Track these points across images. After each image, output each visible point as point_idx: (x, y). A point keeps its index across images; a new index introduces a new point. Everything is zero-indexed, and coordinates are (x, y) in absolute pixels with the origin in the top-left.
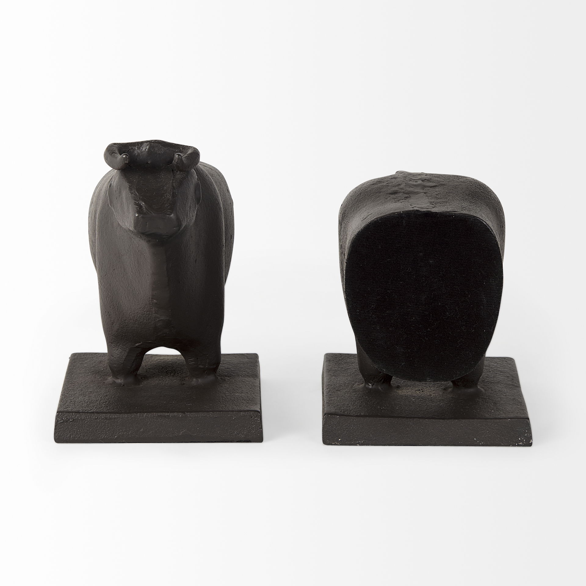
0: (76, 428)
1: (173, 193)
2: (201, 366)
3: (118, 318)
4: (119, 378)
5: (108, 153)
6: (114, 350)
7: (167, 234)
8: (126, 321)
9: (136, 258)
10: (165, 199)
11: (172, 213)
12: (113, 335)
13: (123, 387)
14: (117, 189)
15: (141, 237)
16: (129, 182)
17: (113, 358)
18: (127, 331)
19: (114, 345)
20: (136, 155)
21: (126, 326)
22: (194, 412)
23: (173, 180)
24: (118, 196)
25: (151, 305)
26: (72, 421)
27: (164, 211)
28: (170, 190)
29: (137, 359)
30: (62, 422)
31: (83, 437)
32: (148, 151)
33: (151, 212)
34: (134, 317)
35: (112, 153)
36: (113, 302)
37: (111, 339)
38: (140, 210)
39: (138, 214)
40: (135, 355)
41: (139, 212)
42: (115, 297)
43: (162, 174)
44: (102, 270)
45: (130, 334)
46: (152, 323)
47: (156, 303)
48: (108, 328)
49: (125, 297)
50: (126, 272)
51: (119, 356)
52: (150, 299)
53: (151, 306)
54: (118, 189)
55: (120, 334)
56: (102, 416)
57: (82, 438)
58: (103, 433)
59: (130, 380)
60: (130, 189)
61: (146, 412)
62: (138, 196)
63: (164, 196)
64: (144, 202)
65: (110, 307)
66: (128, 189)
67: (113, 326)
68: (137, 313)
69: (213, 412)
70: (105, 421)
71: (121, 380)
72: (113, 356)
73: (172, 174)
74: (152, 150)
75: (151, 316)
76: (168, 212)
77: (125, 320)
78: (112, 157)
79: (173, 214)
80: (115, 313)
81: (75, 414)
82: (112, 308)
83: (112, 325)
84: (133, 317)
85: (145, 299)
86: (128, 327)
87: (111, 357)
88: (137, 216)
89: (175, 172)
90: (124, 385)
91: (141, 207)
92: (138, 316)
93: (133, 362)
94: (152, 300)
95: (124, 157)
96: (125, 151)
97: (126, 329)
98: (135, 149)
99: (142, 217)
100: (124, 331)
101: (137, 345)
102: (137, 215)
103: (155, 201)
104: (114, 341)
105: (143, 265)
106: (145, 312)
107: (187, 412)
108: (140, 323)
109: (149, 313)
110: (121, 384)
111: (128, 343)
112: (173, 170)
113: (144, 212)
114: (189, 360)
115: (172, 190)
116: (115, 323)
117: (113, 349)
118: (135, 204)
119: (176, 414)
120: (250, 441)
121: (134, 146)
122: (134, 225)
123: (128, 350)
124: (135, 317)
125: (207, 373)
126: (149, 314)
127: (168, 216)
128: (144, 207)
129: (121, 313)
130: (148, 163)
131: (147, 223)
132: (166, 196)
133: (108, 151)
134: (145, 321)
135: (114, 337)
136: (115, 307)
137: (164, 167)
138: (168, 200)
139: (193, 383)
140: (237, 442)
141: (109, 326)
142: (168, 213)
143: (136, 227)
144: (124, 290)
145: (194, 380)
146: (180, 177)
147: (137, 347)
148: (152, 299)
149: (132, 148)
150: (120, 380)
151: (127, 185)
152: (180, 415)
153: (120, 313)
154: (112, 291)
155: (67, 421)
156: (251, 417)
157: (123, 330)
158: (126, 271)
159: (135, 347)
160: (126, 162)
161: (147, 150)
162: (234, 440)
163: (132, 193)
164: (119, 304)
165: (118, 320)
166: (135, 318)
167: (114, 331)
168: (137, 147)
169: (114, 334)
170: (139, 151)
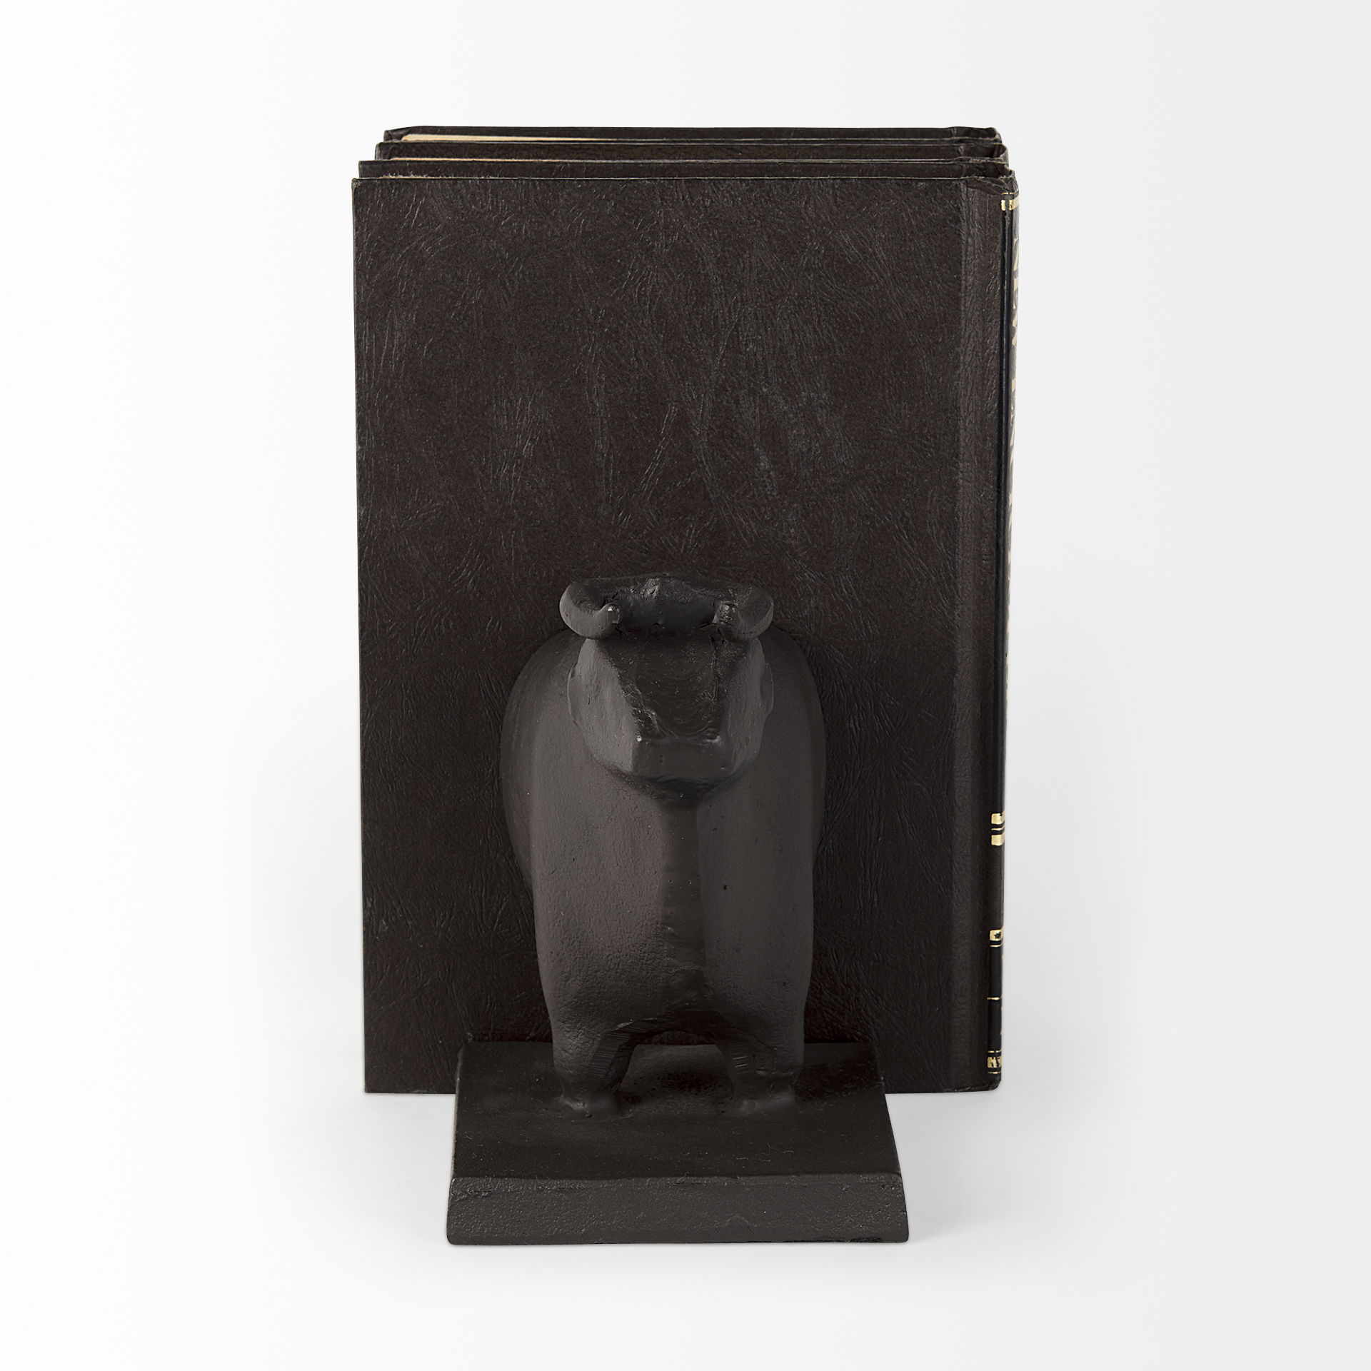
0: (495, 1212)
1: (718, 690)
2: (761, 1073)
3: (579, 966)
4: (581, 1099)
5: (571, 602)
6: (569, 1038)
7: (705, 781)
8: (598, 973)
9: (630, 835)
10: (700, 704)
11: (718, 735)
12: (566, 1005)
13: (589, 1119)
14: (591, 681)
15: (644, 787)
16: (619, 665)
17: (567, 1054)
18: (600, 996)
19: (569, 1027)
20: (632, 605)
21: (599, 985)
22: (756, 1175)
23: (716, 661)
24: (593, 698)
25: (661, 939)
26: (486, 1197)
27: (701, 730)
28: (711, 684)
29: (619, 1057)
30: (463, 1199)
31: (512, 1232)
32: (657, 597)
33: (672, 732)
34: (619, 965)
35: (581, 602)
36: (568, 930)
37: (563, 1012)
38: (646, 729)
39: (642, 736)
40: (616, 1049)
41: (643, 733)
42: (575, 920)
43: (690, 648)
44: (544, 860)
45: (607, 1002)
46: (661, 978)
47: (673, 935)
48: (555, 990)
49: (598, 921)
50: (603, 866)
51: (580, 1050)
52: (659, 926)
53: (661, 941)
54: (593, 682)
55: (583, 1003)
56: (554, 1185)
57: (508, 1234)
58: (555, 1223)
59: (604, 1103)
60: (623, 680)
61: (650, 1176)
62: (641, 697)
63: (699, 696)
64: (656, 711)
65: (563, 943)
66: (617, 681)
67: (567, 984)
68: (627, 955)
69: (798, 1175)
70: (560, 1197)
71: (584, 1104)
72: (566, 1051)
73: (713, 648)
74: (667, 595)
75: (659, 962)
76: (709, 732)
77: (597, 971)
78: (581, 610)
79: (718, 737)
80: (574, 955)
81: (492, 1180)
82: (565, 945)
83: (566, 981)
84: (615, 964)
85: (646, 925)
86: (602, 986)
87: (563, 1052)
88: (641, 742)
89: (718, 642)
90: (590, 1116)
91: (648, 721)
92: (629, 961)
93: (612, 1064)
94: (664, 928)
95: (610, 609)
96: (607, 596)
97: (597, 991)
98: (629, 593)
99: (652, 744)
100: (592, 995)
101: (621, 1025)
102: (639, 740)
103: (678, 707)
104: (569, 1018)
105: (644, 849)
106: (644, 953)
107: (740, 1175)
108: (633, 977)
109: (653, 955)
110: (583, 1113)
111: (600, 1021)
112: (713, 640)
113: (656, 732)
114: (735, 1059)
115: (715, 684)
116: (573, 979)
117: (567, 1035)
118: (636, 714)
119: (715, 1179)
120: (879, 1239)
121: (626, 586)
122: (633, 761)
123: (599, 1037)
124: (621, 964)
125: (773, 1087)
126: (654, 958)
127: (709, 741)
128: (656, 722)
129: (587, 955)
130: (658, 624)
131: (661, 756)
132: (703, 697)
133: (572, 598)
134: (645, 973)
135: (569, 1009)
136: (573, 942)
137: (693, 632)
138: (708, 704)
139: (743, 1109)
140: (853, 1241)
141: (559, 984)
142: (709, 735)
143: (637, 766)
144: (596, 905)
145: (746, 1102)
146: (731, 654)
147: (621, 1031)
148: (664, 924)
149: (621, 591)
150: (582, 1104)
151: (614, 672)
152: (726, 1182)
153: (585, 955)
154: (568, 906)
155: (475, 1197)
156: (883, 1186)
157: (591, 993)
158: (602, 862)
159: (617, 1031)
160: (614, 622)
161: (655, 594)
162: (843, 1238)
163: (626, 691)
164: (583, 936)
165: (580, 970)
166: (620, 967)
167: (569, 995)
168: (632, 587)
169: (569, 1003)
170: (637, 597)
